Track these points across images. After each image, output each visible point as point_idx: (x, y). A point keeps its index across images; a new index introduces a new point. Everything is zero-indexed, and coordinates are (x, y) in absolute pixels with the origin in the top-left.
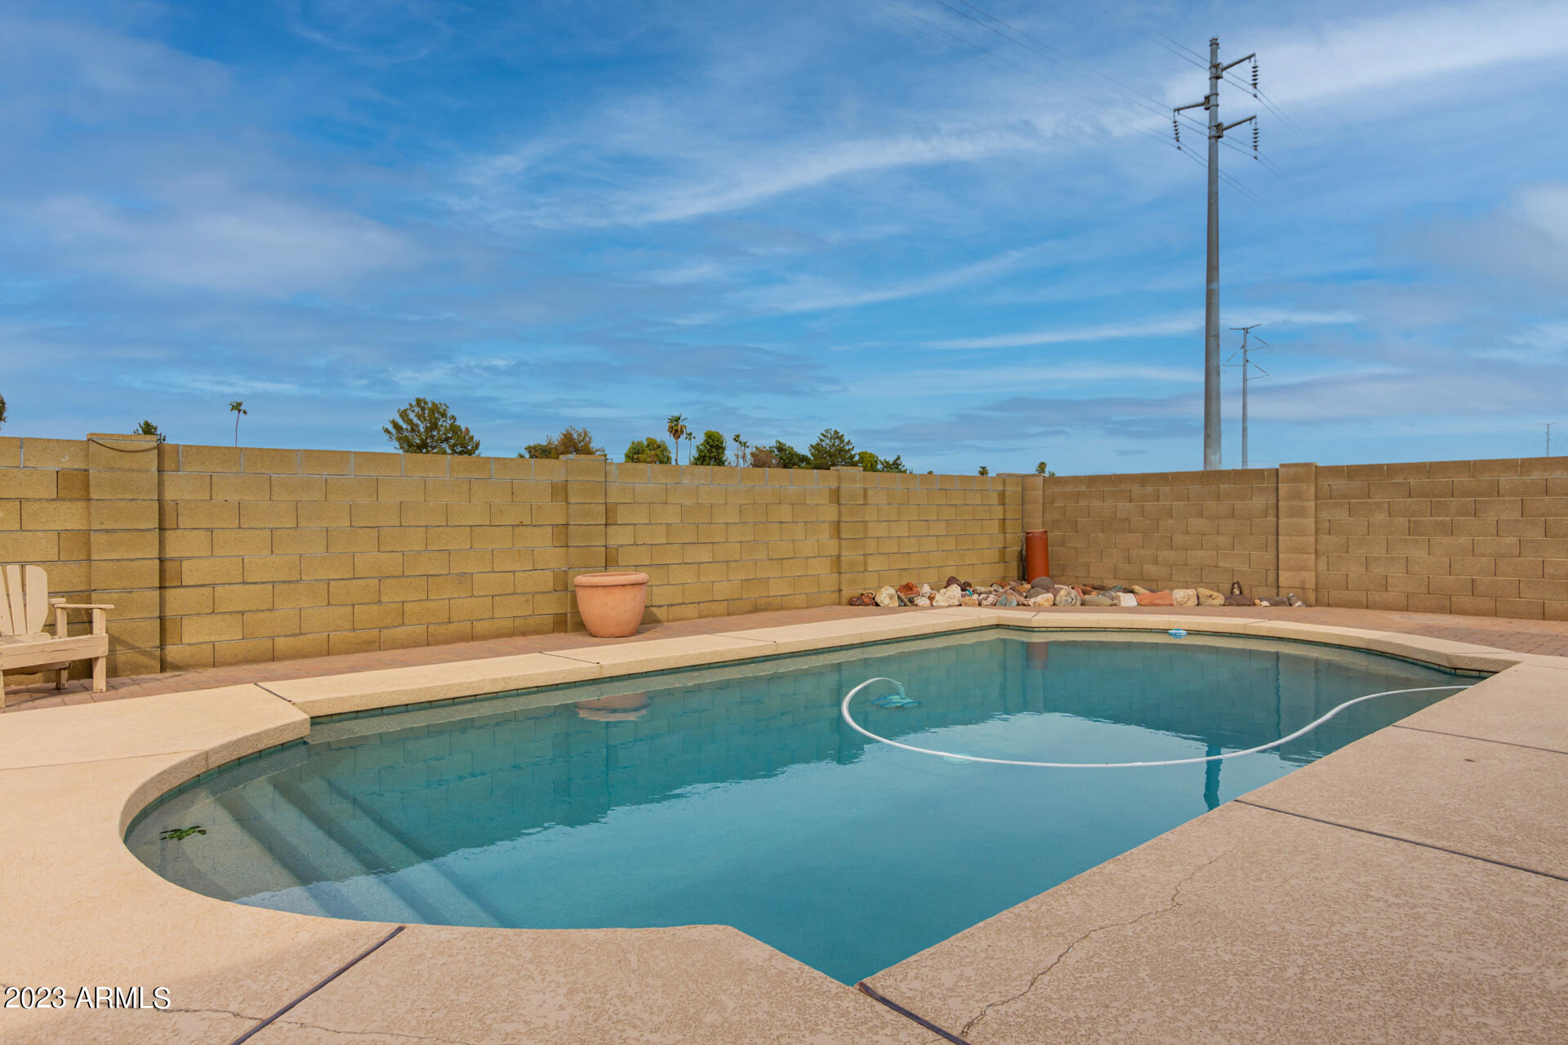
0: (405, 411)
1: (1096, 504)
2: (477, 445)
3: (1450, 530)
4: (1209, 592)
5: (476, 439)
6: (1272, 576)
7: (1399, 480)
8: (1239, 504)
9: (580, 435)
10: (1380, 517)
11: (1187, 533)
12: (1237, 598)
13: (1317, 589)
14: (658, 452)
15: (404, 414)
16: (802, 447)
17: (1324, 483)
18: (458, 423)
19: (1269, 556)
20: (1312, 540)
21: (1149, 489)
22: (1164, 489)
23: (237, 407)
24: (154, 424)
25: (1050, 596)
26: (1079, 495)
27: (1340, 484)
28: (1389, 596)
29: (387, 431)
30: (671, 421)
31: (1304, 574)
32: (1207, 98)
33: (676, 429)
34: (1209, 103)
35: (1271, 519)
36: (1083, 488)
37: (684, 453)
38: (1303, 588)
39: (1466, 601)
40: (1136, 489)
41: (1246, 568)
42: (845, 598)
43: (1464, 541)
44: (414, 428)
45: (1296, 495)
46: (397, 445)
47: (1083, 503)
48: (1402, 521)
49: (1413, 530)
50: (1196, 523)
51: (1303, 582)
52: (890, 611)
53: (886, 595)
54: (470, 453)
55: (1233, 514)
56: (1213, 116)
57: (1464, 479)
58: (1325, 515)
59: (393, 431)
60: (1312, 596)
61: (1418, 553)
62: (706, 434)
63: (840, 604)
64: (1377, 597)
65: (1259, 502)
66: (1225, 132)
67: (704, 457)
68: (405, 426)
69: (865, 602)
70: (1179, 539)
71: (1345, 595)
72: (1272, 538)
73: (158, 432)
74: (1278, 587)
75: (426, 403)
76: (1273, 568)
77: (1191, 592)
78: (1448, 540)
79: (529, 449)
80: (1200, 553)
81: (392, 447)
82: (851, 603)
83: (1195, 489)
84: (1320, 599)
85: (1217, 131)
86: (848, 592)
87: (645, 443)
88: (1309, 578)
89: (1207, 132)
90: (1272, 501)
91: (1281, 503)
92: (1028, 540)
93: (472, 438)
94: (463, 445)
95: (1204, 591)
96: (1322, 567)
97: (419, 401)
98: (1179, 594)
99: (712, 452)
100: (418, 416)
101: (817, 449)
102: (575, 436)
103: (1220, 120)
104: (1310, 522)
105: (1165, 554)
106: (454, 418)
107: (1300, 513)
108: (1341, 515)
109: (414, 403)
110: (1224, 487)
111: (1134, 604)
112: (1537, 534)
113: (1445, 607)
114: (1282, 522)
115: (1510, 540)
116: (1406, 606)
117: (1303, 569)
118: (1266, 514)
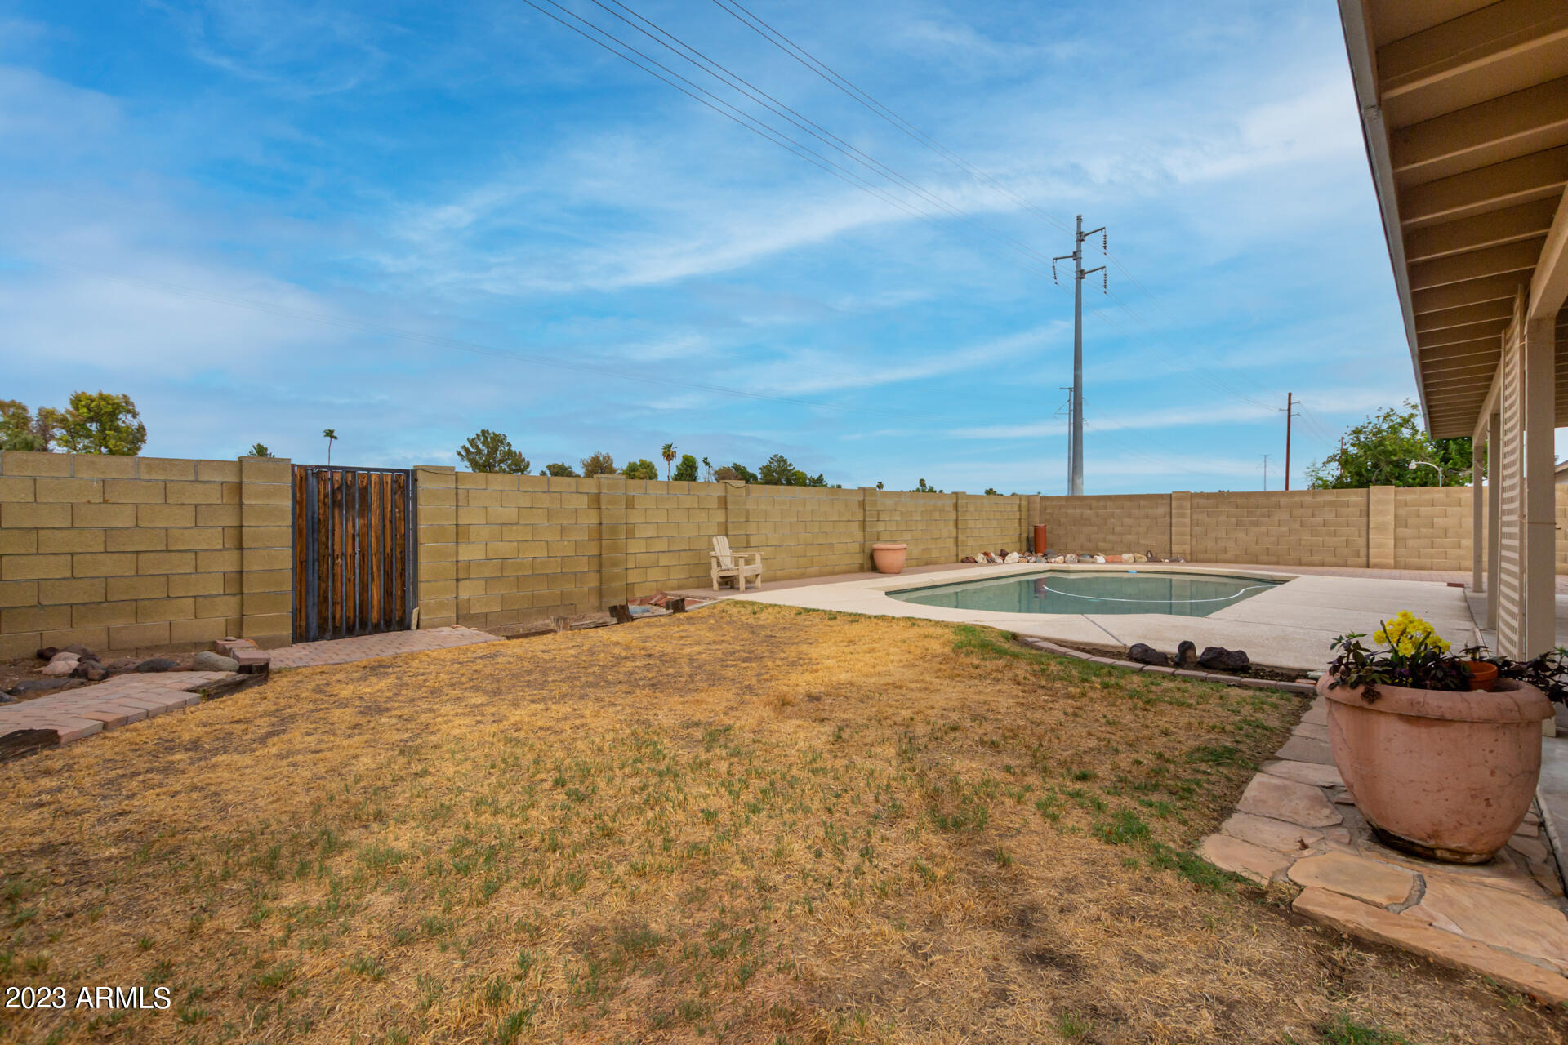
0: (473, 440)
1: (1070, 511)
2: (528, 465)
3: (1257, 524)
4: (1139, 555)
5: (527, 460)
6: (1168, 548)
8: (1150, 512)
9: (604, 458)
10: (1223, 518)
11: (1122, 526)
12: (1153, 559)
13: (1191, 554)
14: (648, 470)
15: (472, 442)
16: (754, 469)
17: (1195, 501)
18: (513, 449)
19: (1167, 538)
20: (1189, 529)
21: (1102, 503)
22: (1110, 504)
23: (330, 434)
24: (265, 446)
25: (1062, 557)
26: (1061, 506)
27: (1202, 501)
28: (1226, 556)
29: (459, 454)
30: (665, 448)
31: (1184, 546)
32: (1075, 253)
33: (668, 455)
34: (1076, 256)
35: (1168, 519)
36: (1064, 503)
37: (666, 471)
38: (1185, 555)
39: (1264, 558)
40: (1094, 504)
41: (1156, 544)
42: (960, 559)
43: (1263, 529)
44: (479, 452)
45: (1181, 507)
46: (467, 464)
47: (1063, 510)
48: (1234, 520)
49: (1239, 524)
50: (1127, 521)
51: (1185, 550)
52: (982, 565)
53: (980, 558)
54: (522, 471)
55: (1147, 516)
56: (1078, 265)
57: (1263, 500)
58: (1195, 517)
59: (464, 453)
60: (1189, 557)
61: (1241, 535)
62: (683, 457)
63: (957, 561)
64: (1220, 557)
65: (1161, 510)
66: (1086, 276)
67: (682, 474)
68: (473, 450)
69: (969, 561)
70: (1117, 529)
71: (1205, 556)
72: (1168, 528)
73: (269, 452)
74: (1172, 553)
75: (488, 433)
76: (1168, 543)
77: (1131, 555)
78: (1254, 529)
79: (549, 467)
80: (1130, 538)
81: (464, 467)
82: (963, 561)
83: (1127, 504)
84: (1192, 558)
85: (1081, 274)
86: (962, 556)
87: (638, 463)
88: (1187, 548)
89: (1074, 275)
90: (1168, 510)
91: (1173, 511)
92: (1036, 529)
93: (524, 459)
94: (518, 465)
95: (1137, 555)
96: (1194, 543)
97: (483, 432)
98: (1125, 556)
99: (688, 471)
100: (483, 444)
101: (766, 470)
102: (601, 458)
103: (1082, 268)
104: (1188, 521)
105: (1110, 537)
106: (509, 445)
107: (1182, 516)
108: (1203, 517)
109: (480, 433)
110: (1142, 503)
111: (1104, 561)
112: (1297, 526)
113: (1255, 560)
114: (1173, 520)
115: (1284, 529)
116: (1235, 561)
117: (1184, 544)
118: (1165, 516)
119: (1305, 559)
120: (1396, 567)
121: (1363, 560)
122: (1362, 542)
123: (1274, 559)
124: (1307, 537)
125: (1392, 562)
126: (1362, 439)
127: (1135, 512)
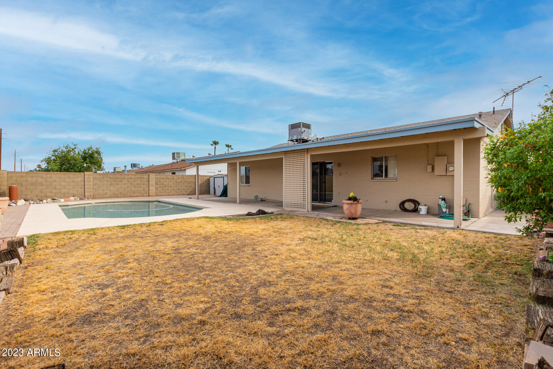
3: (117, 184)
4: (76, 197)
6: (83, 194)
7: (109, 176)
8: (75, 180)
10: (105, 182)
11: (60, 186)
13: (93, 196)
17: (95, 176)
19: (83, 189)
20: (92, 186)
27: (97, 176)
28: (107, 196)
31: (91, 193)
35: (83, 182)
38: (91, 196)
39: (120, 195)
41: (77, 193)
43: (119, 186)
45: (89, 178)
50: (63, 183)
51: (91, 194)
55: (73, 182)
58: (95, 182)
60: (92, 197)
61: (112, 188)
64: (105, 196)
65: (79, 179)
70: (58, 187)
71: (99, 196)
72: (83, 186)
74: (85, 196)
76: (84, 192)
77: (73, 198)
78: (117, 186)
80: (64, 190)
84: (94, 198)
88: (92, 194)
90: (83, 179)
91: (86, 180)
96: (94, 191)
104: (92, 183)
105: (54, 191)
107: (90, 181)
108: (98, 182)
111: (64, 201)
112: (130, 185)
113: (117, 197)
114: (86, 183)
115: (126, 186)
116: (110, 197)
117: (91, 192)
118: (81, 182)
119: (132, 195)
120: (155, 196)
121: (148, 194)
122: (147, 189)
123: (123, 196)
124: (133, 188)
125: (154, 194)
126: (56, 154)
127: (67, 180)
